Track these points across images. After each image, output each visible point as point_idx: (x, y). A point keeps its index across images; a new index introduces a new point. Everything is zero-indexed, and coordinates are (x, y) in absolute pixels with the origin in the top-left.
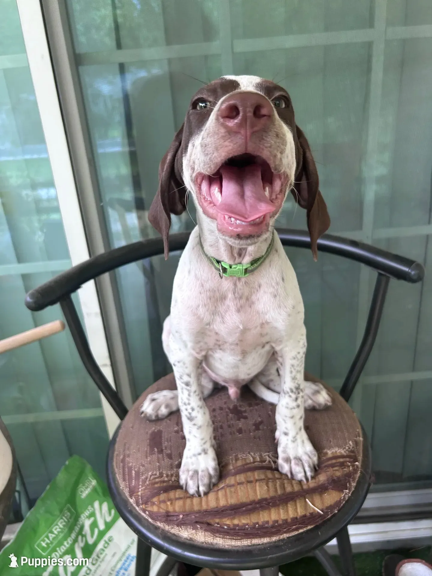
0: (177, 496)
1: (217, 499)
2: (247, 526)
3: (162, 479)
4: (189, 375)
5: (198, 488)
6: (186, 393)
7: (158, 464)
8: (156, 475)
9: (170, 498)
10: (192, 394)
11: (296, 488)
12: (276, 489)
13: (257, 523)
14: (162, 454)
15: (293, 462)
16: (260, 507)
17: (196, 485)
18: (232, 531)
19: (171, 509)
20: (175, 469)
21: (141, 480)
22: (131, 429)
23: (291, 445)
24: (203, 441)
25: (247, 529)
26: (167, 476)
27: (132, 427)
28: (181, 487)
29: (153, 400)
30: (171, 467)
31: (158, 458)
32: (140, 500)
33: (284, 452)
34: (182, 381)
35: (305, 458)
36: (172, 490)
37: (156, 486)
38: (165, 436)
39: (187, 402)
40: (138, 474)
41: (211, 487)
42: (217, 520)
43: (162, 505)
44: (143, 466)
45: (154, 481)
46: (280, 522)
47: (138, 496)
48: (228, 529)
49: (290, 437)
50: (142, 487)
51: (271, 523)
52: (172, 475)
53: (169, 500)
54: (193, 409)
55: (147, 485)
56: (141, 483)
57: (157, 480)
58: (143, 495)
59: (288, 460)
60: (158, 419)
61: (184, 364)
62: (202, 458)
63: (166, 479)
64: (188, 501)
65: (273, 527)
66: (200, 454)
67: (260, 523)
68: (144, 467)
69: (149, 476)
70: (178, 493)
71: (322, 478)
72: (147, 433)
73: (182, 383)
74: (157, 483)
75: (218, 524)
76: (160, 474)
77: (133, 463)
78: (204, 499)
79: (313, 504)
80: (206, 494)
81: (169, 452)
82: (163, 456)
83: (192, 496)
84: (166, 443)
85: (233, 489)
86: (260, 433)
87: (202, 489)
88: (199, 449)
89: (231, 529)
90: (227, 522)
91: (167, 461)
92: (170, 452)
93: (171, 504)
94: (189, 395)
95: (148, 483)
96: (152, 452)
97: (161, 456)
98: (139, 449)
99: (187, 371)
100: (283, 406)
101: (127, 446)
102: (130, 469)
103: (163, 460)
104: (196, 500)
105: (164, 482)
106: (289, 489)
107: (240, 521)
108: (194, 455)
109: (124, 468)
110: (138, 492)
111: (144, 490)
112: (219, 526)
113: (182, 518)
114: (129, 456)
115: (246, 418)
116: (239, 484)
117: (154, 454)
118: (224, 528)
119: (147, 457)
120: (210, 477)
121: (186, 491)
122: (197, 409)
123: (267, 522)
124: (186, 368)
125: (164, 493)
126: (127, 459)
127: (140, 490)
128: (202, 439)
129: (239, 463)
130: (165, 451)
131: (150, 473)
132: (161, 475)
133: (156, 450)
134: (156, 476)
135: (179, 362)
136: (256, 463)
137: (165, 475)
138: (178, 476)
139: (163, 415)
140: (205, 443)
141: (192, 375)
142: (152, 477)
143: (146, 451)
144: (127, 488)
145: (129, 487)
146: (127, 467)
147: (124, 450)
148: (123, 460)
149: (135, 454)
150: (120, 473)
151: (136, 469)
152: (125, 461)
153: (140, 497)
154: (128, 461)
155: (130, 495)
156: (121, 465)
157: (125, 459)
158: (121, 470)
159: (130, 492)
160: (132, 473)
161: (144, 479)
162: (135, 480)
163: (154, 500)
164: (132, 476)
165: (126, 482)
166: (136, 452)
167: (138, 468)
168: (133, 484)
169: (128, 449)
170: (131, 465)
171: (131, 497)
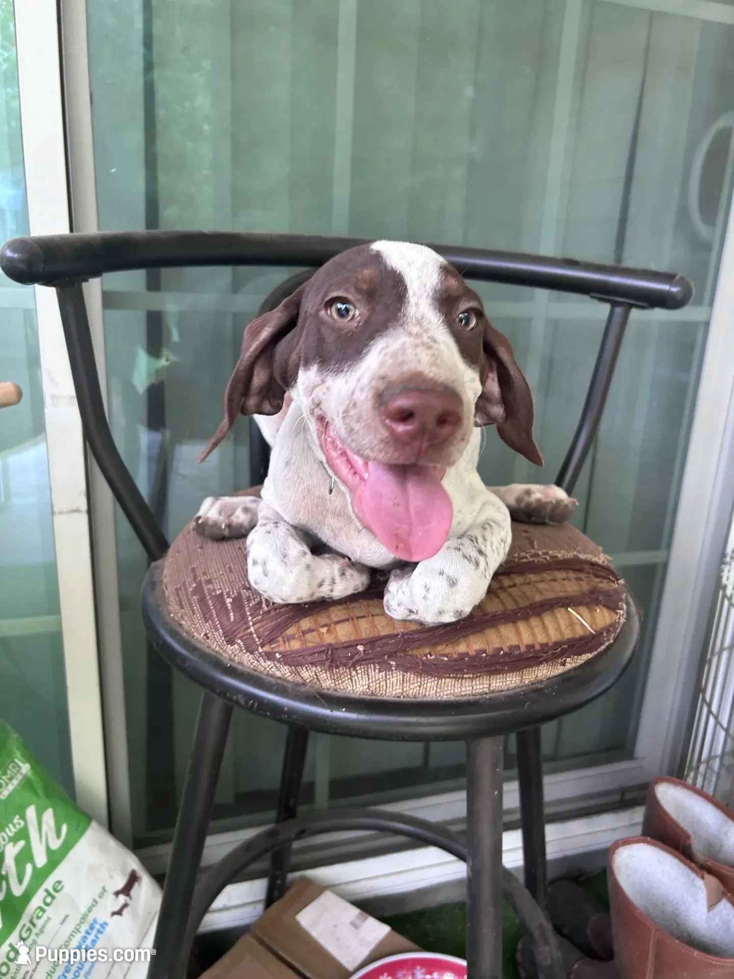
2: (484, 655)
9: (322, 623)
13: (500, 649)
19: (330, 639)
21: (247, 609)
22: (199, 550)
25: (486, 659)
32: (257, 640)
37: (285, 609)
40: (238, 602)
42: (427, 650)
43: (310, 637)
46: (538, 647)
47: (251, 634)
48: (450, 662)
50: (254, 618)
51: (523, 649)
53: (322, 626)
55: (265, 613)
56: (248, 613)
58: (261, 629)
64: (363, 623)
65: (528, 653)
67: (506, 649)
70: (335, 613)
75: (430, 654)
89: (456, 661)
90: (447, 650)
93: (329, 631)
95: (265, 609)
98: (230, 568)
101: (199, 572)
102: (220, 599)
104: (378, 621)
107: (469, 646)
109: (202, 601)
110: (249, 627)
111: (260, 621)
112: (432, 656)
113: (364, 651)
114: (209, 582)
118: (442, 660)
123: (517, 647)
125: (306, 616)
127: (251, 624)
144: (217, 630)
145: (223, 629)
146: (211, 599)
147: (195, 578)
148: (199, 590)
149: (222, 576)
150: (194, 613)
151: (233, 596)
152: (203, 591)
153: (255, 636)
154: (208, 589)
155: (227, 642)
156: (194, 600)
157: (202, 587)
158: (196, 607)
159: (226, 634)
160: (225, 603)
161: (254, 605)
162: (233, 612)
163: (291, 631)
164: (227, 608)
165: (214, 623)
166: (225, 574)
167: (236, 594)
168: (232, 620)
169: (204, 574)
170: (218, 593)
171: (231, 642)
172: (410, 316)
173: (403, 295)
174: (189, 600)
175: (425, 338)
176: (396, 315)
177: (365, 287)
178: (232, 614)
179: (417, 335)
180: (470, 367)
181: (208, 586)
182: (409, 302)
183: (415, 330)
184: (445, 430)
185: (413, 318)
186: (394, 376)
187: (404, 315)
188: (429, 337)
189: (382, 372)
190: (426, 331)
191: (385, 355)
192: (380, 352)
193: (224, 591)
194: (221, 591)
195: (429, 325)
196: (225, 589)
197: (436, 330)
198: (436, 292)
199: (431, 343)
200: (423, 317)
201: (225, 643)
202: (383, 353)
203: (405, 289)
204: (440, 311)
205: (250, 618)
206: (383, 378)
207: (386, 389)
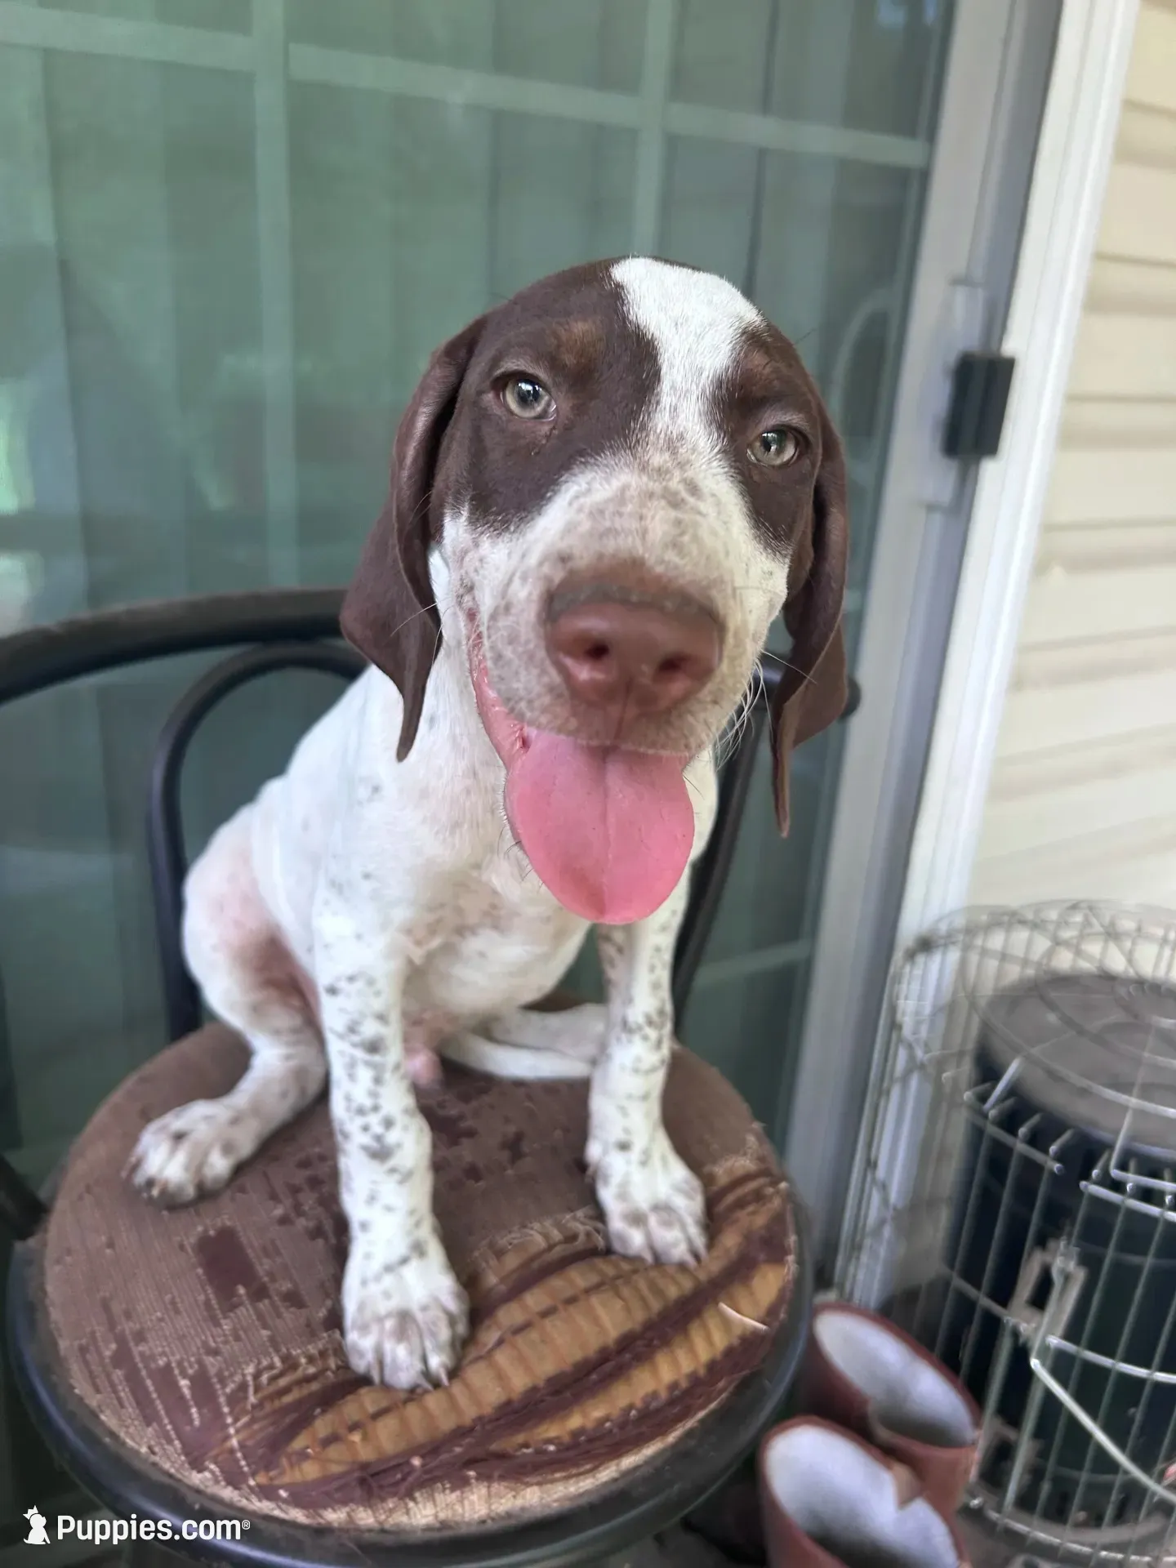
0: (371, 1409)
1: (501, 1377)
2: (608, 1425)
3: (299, 1373)
4: (382, 1018)
5: (425, 1360)
6: (365, 1075)
7: (265, 1333)
8: (271, 1367)
9: (350, 1423)
10: (388, 1076)
11: (687, 1285)
12: (643, 1299)
13: (631, 1407)
14: (269, 1297)
15: (653, 1221)
16: (633, 1359)
17: (418, 1353)
18: (571, 1453)
19: (366, 1454)
20: (325, 1335)
21: (222, 1400)
22: (108, 1251)
23: (638, 1177)
24: (413, 1220)
25: (610, 1431)
26: (311, 1360)
27: (111, 1245)
28: (364, 1381)
29: (179, 1137)
30: (311, 1332)
31: (260, 1316)
32: (243, 1463)
33: (623, 1196)
34: (356, 1039)
35: (680, 1203)
36: (343, 1397)
37: (288, 1399)
38: (250, 1241)
39: (368, 1102)
40: (203, 1386)
41: (463, 1347)
42: (520, 1438)
43: (334, 1452)
44: (215, 1352)
45: (272, 1389)
46: (684, 1384)
47: (232, 1451)
48: (558, 1451)
49: (635, 1154)
50: (236, 1420)
51: (664, 1395)
52: (323, 1354)
53: (354, 1427)
54: (388, 1123)
55: (254, 1407)
56: (226, 1410)
57: (283, 1382)
58: (250, 1443)
59: (637, 1219)
60: (206, 1194)
61: (371, 982)
62: (411, 1273)
63: (312, 1370)
64: (412, 1411)
65: (672, 1402)
66: (404, 1261)
67: (639, 1404)
68: (219, 1358)
69: (249, 1378)
70: (368, 1400)
71: (731, 1240)
72: (182, 1247)
73: (354, 1045)
74: (286, 1390)
75: (527, 1446)
76: (284, 1359)
77: (168, 1357)
78: (457, 1389)
79: (738, 1311)
80: (454, 1373)
81: (286, 1286)
82: (273, 1304)
83: (413, 1394)
84: (265, 1261)
85: (534, 1335)
86: (527, 1164)
87: (437, 1362)
88: (401, 1248)
89: (568, 1448)
90: (554, 1431)
91: (290, 1317)
92: (289, 1285)
93: (365, 1438)
94: (378, 1080)
95: (252, 1399)
96: (229, 1304)
97: (264, 1305)
98: (173, 1302)
99: (377, 1004)
100: (623, 1068)
101: (117, 1308)
102: (165, 1376)
103: (279, 1315)
104: (433, 1401)
105: (308, 1379)
106: (673, 1292)
107: (585, 1415)
108: (388, 1269)
109: (134, 1379)
110: (228, 1437)
111: (248, 1425)
112: (529, 1451)
113: (423, 1466)
114: (140, 1337)
115: (471, 1134)
116: (546, 1314)
117: (241, 1304)
118: (545, 1452)
119: (217, 1324)
120: (452, 1321)
121: (386, 1387)
122: (401, 1120)
123: (654, 1395)
124: (378, 994)
125: (324, 1412)
126: (137, 1350)
127: (232, 1431)
128: (412, 1212)
129: (512, 1262)
130: (272, 1287)
131: (250, 1370)
132: (290, 1364)
133: (241, 1290)
134: (275, 1372)
135: (351, 979)
136: (558, 1249)
137: (303, 1360)
138: (340, 1351)
139: (216, 1180)
140: (417, 1224)
141: (395, 1017)
142: (264, 1378)
143: (207, 1303)
144: (170, 1441)
145: (179, 1438)
146: (150, 1376)
147: (112, 1324)
148: (123, 1358)
149: (163, 1324)
150: (122, 1406)
151: (190, 1372)
152: (131, 1357)
153: (239, 1455)
154: (142, 1354)
155: (190, 1464)
156: (118, 1376)
157: (129, 1351)
158: (125, 1393)
159: (187, 1451)
160: (178, 1388)
161: (233, 1392)
162: (198, 1405)
163: (298, 1443)
164: (182, 1397)
165: (162, 1426)
166: (166, 1316)
167: (196, 1366)
168: (197, 1423)
169: (128, 1315)
170: (161, 1362)
171: (197, 1465)
172: (655, 432)
173: (648, 386)
174: (108, 1376)
175: (675, 483)
176: (626, 425)
177: (569, 359)
178: (194, 1410)
179: (661, 472)
180: (767, 545)
181: (141, 1348)
182: (658, 403)
183: (658, 459)
184: (677, 686)
185: (662, 436)
186: (583, 559)
187: (643, 428)
188: (684, 481)
189: (563, 545)
190: (682, 466)
191: (580, 510)
192: (570, 504)
193: (171, 1358)
194: (165, 1359)
195: (693, 454)
196: (173, 1354)
197: (704, 466)
198: (720, 387)
199: (684, 494)
200: (681, 437)
201: (187, 1466)
202: (576, 505)
203: (656, 376)
204: (719, 428)
205: (229, 1420)
206: (564, 559)
207: (564, 584)
